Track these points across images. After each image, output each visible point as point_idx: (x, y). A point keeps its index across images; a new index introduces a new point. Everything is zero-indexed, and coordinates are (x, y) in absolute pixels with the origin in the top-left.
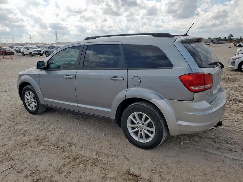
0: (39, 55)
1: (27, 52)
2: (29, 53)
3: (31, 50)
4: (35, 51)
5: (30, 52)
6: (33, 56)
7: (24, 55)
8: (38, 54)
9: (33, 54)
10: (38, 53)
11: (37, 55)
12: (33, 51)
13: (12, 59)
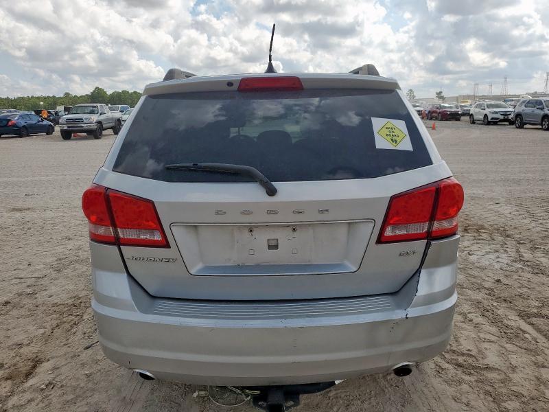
0: (508, 123)
1: (478, 114)
2: (481, 117)
3: (487, 111)
4: (496, 113)
5: (486, 116)
6: (489, 123)
7: (473, 122)
8: (501, 121)
9: (489, 120)
10: (502, 117)
11: (500, 123)
12: (491, 112)
13: (434, 128)
